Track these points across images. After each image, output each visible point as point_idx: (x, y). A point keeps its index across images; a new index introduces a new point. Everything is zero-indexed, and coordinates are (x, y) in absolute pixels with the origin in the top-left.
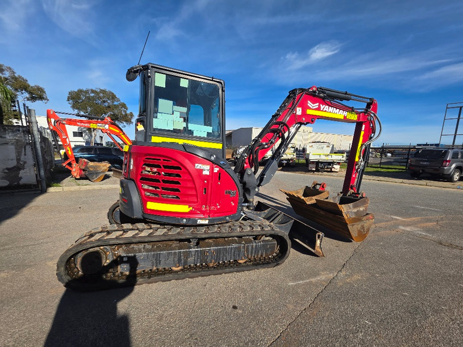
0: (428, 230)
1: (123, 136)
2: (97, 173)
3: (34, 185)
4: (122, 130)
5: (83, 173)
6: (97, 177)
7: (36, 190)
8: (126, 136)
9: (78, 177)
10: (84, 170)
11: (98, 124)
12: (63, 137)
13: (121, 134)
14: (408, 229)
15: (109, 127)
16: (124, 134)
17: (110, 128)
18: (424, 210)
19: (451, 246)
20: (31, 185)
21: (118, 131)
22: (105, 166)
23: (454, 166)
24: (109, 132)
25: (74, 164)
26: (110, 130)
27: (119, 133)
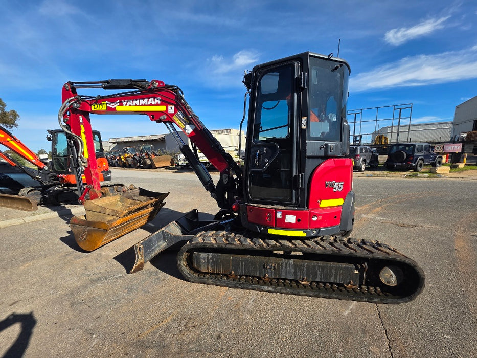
0: (382, 215)
1: (12, 142)
4: (10, 135)
8: (19, 143)
13: (8, 139)
14: (369, 216)
16: (15, 139)
18: (365, 197)
19: (404, 226)
21: (3, 136)
23: (362, 159)
27: (5, 138)
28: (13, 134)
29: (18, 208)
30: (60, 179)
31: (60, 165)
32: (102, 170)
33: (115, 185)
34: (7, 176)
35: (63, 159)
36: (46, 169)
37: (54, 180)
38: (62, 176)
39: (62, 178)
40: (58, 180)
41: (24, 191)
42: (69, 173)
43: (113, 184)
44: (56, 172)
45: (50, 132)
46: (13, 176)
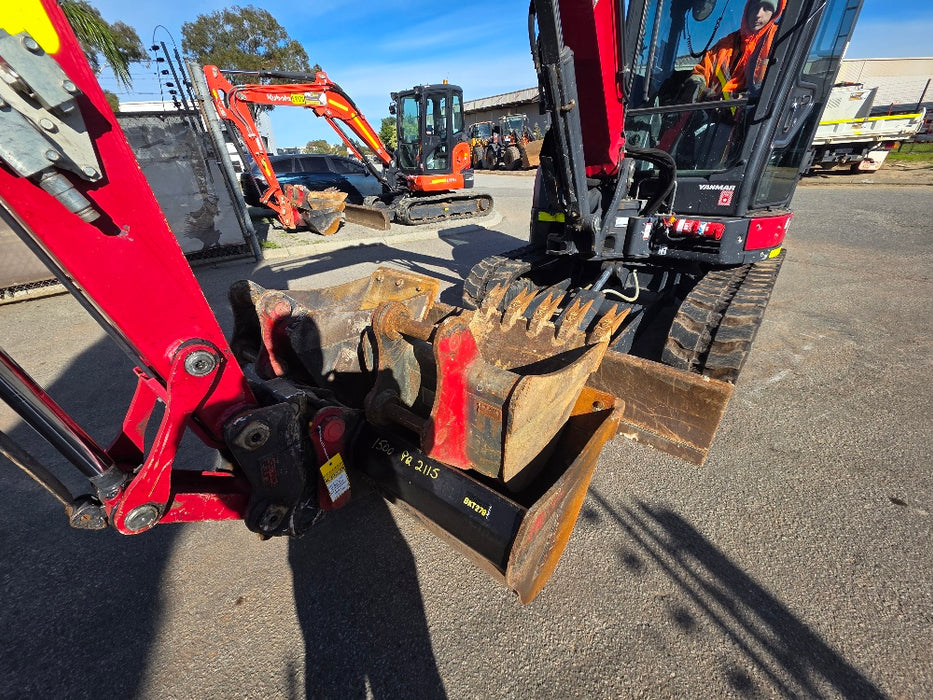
1: (356, 120)
2: (327, 216)
3: (242, 246)
4: (352, 105)
5: (300, 216)
6: (327, 223)
7: (248, 257)
8: (363, 120)
9: (293, 227)
10: (301, 210)
11: (306, 94)
12: (250, 136)
13: (353, 115)
15: (328, 99)
16: (359, 114)
17: (331, 102)
20: (236, 247)
21: (346, 109)
22: (337, 199)
24: (329, 113)
25: (282, 199)
26: (330, 107)
27: (349, 113)
28: (357, 106)
29: (369, 226)
30: (409, 184)
31: (406, 158)
32: (462, 167)
33: (478, 197)
34: (344, 179)
35: (411, 146)
36: (393, 166)
37: (401, 184)
38: (412, 177)
39: (412, 181)
40: (406, 185)
41: (369, 202)
42: (420, 172)
43: (475, 194)
44: (403, 171)
45: (395, 96)
46: (352, 179)
